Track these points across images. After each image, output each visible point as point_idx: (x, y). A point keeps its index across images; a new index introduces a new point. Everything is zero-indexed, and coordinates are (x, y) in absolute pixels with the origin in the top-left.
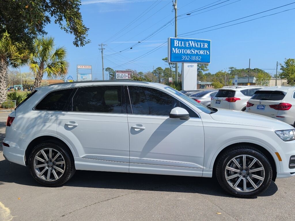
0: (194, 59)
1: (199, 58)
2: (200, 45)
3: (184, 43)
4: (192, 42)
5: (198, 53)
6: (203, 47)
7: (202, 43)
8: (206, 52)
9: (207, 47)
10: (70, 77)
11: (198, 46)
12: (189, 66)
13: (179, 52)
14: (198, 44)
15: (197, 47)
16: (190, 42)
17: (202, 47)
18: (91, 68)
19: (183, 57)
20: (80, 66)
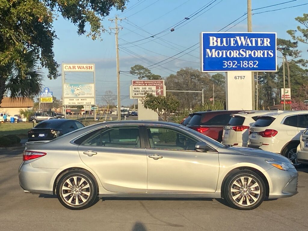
0: (245, 65)
1: (254, 64)
2: (256, 42)
3: (227, 40)
4: (240, 39)
5: (253, 56)
6: (261, 45)
7: (259, 39)
8: (268, 53)
9: (269, 45)
10: (47, 91)
11: (252, 43)
12: (238, 77)
13: (219, 56)
14: (251, 42)
15: (250, 45)
16: (238, 38)
17: (259, 45)
18: (93, 70)
19: (225, 63)
20: (69, 65)
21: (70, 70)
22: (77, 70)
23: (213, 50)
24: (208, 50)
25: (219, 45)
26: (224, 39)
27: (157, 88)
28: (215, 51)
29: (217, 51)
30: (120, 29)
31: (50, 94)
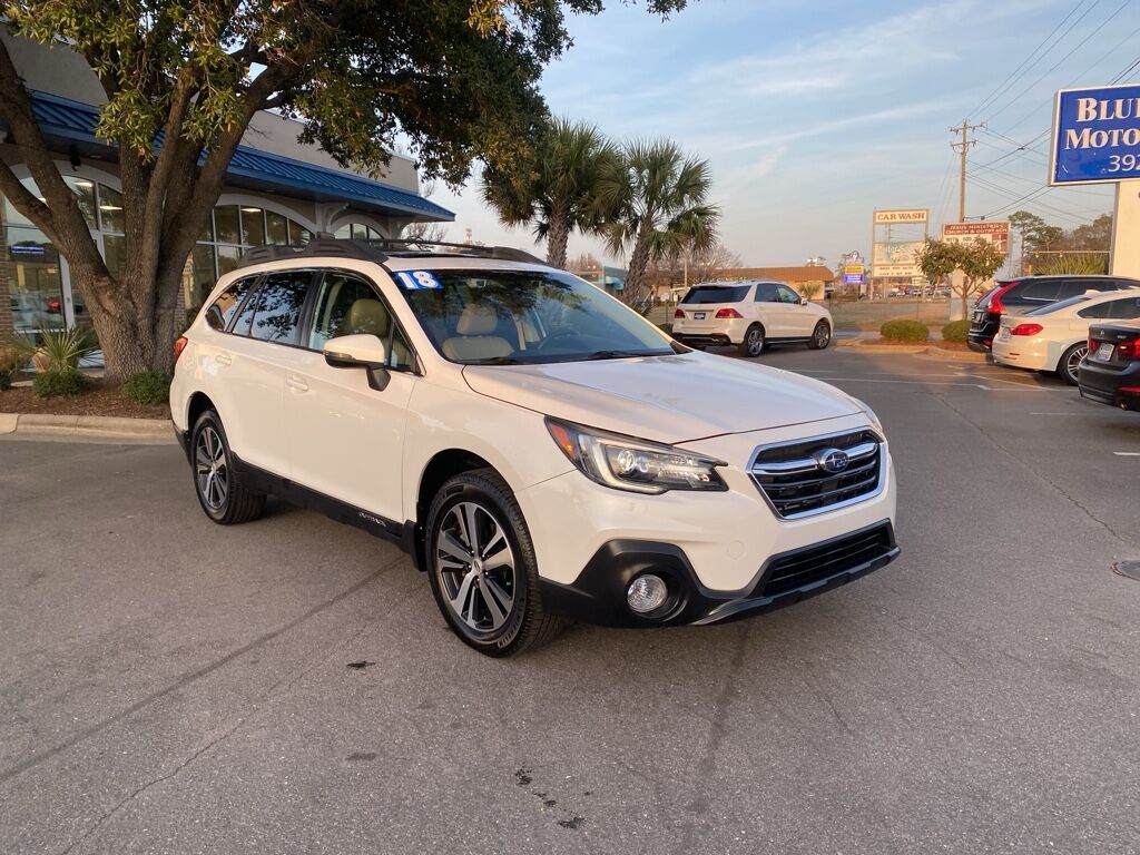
3: (1125, 104)
10: (855, 257)
13: (1099, 144)
18: (925, 219)
19: (1115, 159)
20: (884, 214)
21: (886, 220)
22: (898, 219)
23: (1086, 131)
24: (1072, 133)
25: (1103, 116)
26: (1119, 103)
27: (995, 237)
28: (1091, 134)
29: (1096, 133)
30: (971, 144)
31: (860, 260)
